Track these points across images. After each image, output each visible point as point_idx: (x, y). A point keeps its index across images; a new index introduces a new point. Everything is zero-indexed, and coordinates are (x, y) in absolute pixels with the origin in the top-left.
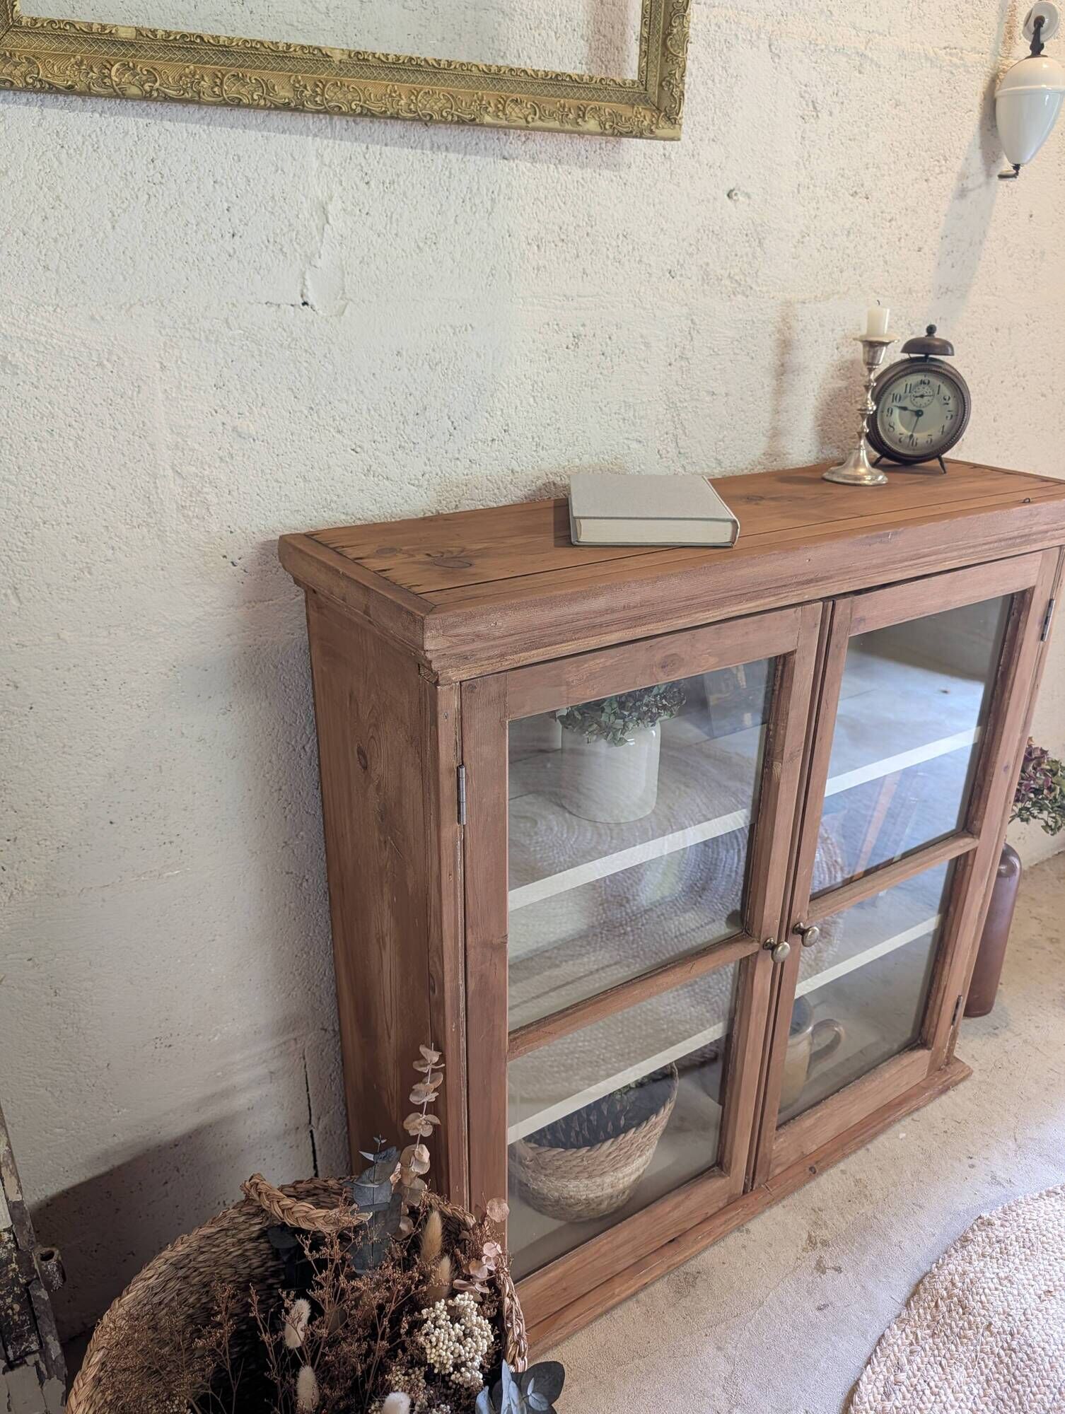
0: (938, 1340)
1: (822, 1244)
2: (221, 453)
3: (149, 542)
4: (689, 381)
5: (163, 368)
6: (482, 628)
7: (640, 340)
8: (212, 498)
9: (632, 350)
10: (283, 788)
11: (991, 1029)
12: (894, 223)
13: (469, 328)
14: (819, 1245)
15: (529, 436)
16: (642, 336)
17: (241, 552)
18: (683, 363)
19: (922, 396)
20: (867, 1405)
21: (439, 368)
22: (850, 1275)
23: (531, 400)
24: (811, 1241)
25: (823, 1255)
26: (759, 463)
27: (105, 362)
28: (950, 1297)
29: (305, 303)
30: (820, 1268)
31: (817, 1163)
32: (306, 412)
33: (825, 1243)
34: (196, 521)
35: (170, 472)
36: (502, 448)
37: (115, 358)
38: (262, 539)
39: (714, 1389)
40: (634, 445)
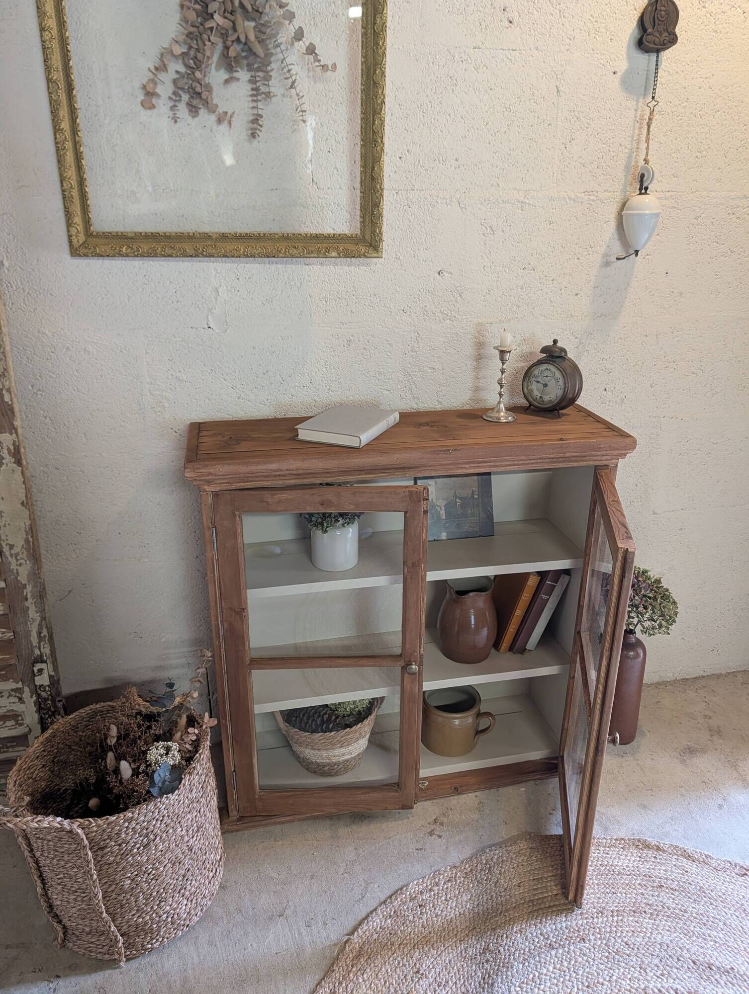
0: (466, 880)
1: (440, 823)
2: (171, 387)
3: (138, 420)
4: (417, 362)
5: (146, 353)
6: (212, 471)
7: (386, 342)
8: (166, 405)
9: (381, 347)
10: (197, 531)
11: (622, 753)
12: (555, 282)
13: (290, 337)
14: (438, 824)
15: (324, 385)
16: (387, 341)
17: (179, 428)
18: (413, 354)
19: (547, 376)
20: (408, 893)
21: (274, 354)
22: (444, 841)
23: (324, 370)
24: (435, 821)
25: (437, 828)
26: (467, 404)
27: (124, 351)
28: (486, 864)
29: (209, 327)
30: (431, 833)
31: (460, 786)
32: (209, 371)
33: (442, 824)
34: (159, 413)
35: (148, 394)
36: (309, 390)
37: (127, 349)
38: (189, 423)
39: (342, 863)
40: (386, 392)
